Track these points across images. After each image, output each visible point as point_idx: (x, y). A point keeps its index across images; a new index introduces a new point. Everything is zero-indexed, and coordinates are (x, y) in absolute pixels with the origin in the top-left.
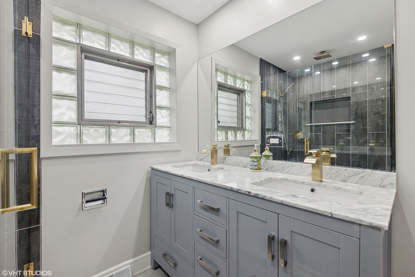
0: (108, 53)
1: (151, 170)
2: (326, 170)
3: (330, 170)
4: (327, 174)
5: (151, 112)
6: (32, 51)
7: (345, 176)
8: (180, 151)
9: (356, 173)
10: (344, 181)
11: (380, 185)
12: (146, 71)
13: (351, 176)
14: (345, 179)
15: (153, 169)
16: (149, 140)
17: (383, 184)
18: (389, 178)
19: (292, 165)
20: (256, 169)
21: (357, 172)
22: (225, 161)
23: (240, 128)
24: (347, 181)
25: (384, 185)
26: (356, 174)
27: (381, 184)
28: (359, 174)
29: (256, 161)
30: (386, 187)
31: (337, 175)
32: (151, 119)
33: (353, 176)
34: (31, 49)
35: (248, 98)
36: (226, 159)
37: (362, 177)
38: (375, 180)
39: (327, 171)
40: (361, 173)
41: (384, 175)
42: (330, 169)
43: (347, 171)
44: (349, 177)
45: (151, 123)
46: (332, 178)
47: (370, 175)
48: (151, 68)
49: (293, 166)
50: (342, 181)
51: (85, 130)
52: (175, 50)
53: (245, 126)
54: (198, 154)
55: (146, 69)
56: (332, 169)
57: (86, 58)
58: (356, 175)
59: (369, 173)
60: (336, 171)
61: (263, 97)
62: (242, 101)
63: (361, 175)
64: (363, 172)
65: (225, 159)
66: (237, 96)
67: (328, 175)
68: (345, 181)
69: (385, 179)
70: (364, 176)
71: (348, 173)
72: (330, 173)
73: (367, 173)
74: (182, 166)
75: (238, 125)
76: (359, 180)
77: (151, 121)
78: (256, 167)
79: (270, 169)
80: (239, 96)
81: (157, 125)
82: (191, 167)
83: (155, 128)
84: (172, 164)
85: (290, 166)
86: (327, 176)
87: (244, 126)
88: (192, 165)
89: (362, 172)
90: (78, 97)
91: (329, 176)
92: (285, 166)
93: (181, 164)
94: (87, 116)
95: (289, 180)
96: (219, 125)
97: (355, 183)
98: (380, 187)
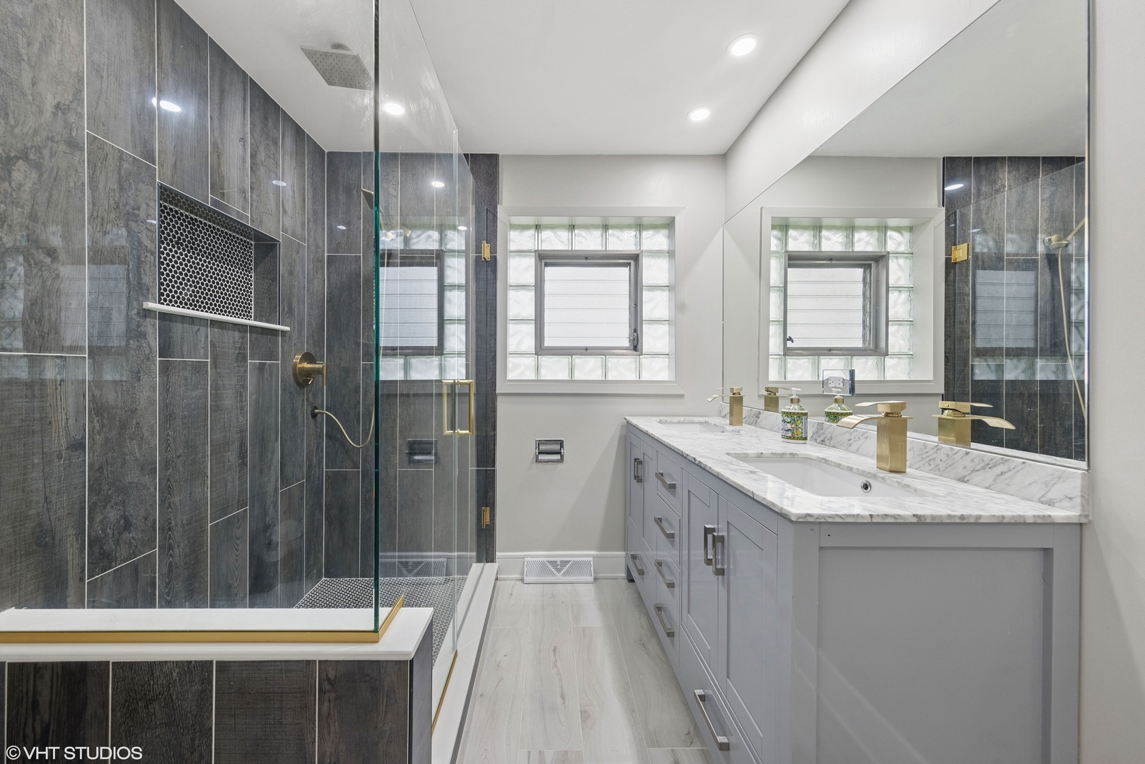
0: (570, 253)
1: (626, 424)
2: (927, 452)
3: (936, 452)
4: (930, 460)
5: (635, 331)
6: (490, 275)
7: (965, 467)
8: (682, 396)
9: (988, 464)
10: (962, 480)
11: (1043, 499)
12: (629, 264)
13: (977, 471)
14: (965, 476)
15: (628, 423)
16: (632, 377)
17: (1049, 496)
18: (1064, 481)
19: (865, 436)
20: (790, 438)
21: (991, 460)
22: (759, 421)
23: (870, 352)
24: (968, 481)
25: (1051, 499)
26: (989, 466)
27: (1043, 496)
28: (995, 466)
29: (789, 420)
30: (1056, 505)
31: (948, 465)
32: (635, 342)
33: (981, 469)
34: (489, 273)
35: (898, 272)
36: (761, 416)
37: (1002, 474)
38: (1030, 484)
39: (929, 454)
40: (999, 464)
41: (1052, 474)
42: (935, 450)
43: (970, 457)
44: (973, 471)
45: (635, 348)
46: (939, 470)
47: (1018, 471)
48: (636, 258)
49: (867, 438)
50: (959, 480)
51: (545, 360)
52: (674, 218)
53: (884, 346)
54: (721, 405)
55: (629, 261)
56: (938, 449)
57: (546, 265)
58: (987, 469)
59: (1016, 467)
60: (948, 455)
61: (956, 263)
62: (878, 281)
63: (998, 470)
64: (1003, 463)
65: (758, 417)
66: (865, 272)
67: (931, 463)
68: (966, 479)
69: (1054, 484)
70: (1005, 473)
71: (972, 461)
72: (934, 459)
73: (1012, 466)
74: (679, 422)
75: (864, 342)
76: (995, 480)
77: (636, 345)
78: (790, 434)
79: (827, 442)
80: (868, 270)
81: (644, 352)
82: (698, 427)
83: (641, 357)
84: (658, 419)
85: (862, 438)
86: (930, 465)
87: (883, 344)
88: (700, 423)
89: (1001, 461)
90: (535, 320)
91: (932, 466)
92: (852, 437)
93: (676, 419)
94: (548, 343)
95: (829, 461)
96: (789, 344)
97: (986, 488)
98: (1042, 503)
